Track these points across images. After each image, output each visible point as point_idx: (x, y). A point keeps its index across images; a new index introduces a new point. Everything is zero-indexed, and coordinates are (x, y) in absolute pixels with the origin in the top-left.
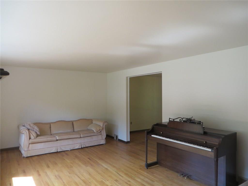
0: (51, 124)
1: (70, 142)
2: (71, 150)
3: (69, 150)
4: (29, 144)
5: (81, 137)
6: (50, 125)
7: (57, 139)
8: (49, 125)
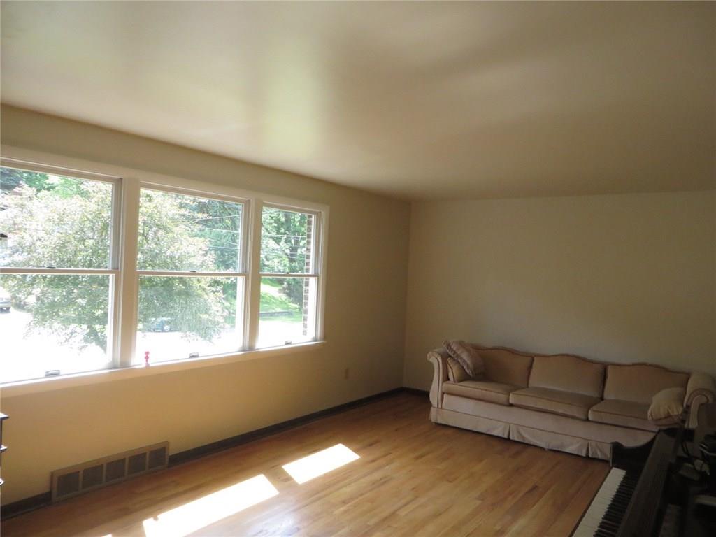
0: (535, 358)
1: (548, 423)
2: (550, 450)
3: (544, 449)
4: (443, 393)
5: (587, 420)
6: (533, 360)
7: (511, 401)
8: (529, 359)
